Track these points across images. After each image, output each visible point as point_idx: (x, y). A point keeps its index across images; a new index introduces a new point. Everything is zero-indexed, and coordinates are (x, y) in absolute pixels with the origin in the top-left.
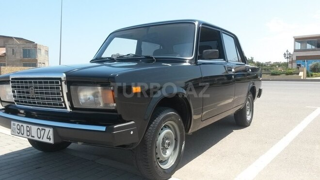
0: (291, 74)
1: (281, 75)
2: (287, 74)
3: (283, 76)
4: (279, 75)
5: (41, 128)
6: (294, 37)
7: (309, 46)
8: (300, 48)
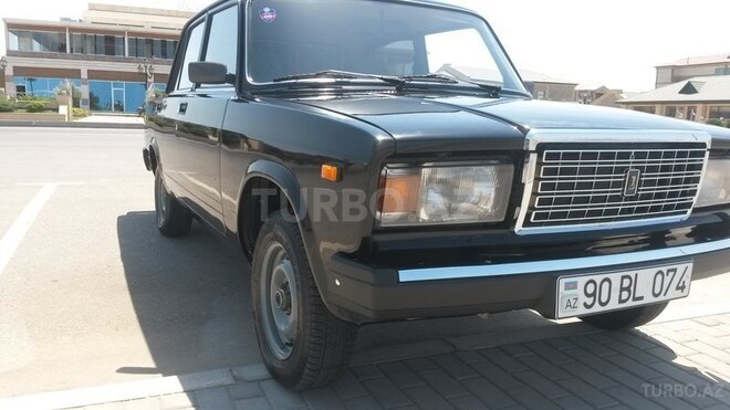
0: (40, 109)
1: (15, 112)
2: (31, 110)
3: (20, 115)
4: (10, 111)
5: (664, 269)
6: (4, 20)
7: (37, 47)
8: (17, 49)
